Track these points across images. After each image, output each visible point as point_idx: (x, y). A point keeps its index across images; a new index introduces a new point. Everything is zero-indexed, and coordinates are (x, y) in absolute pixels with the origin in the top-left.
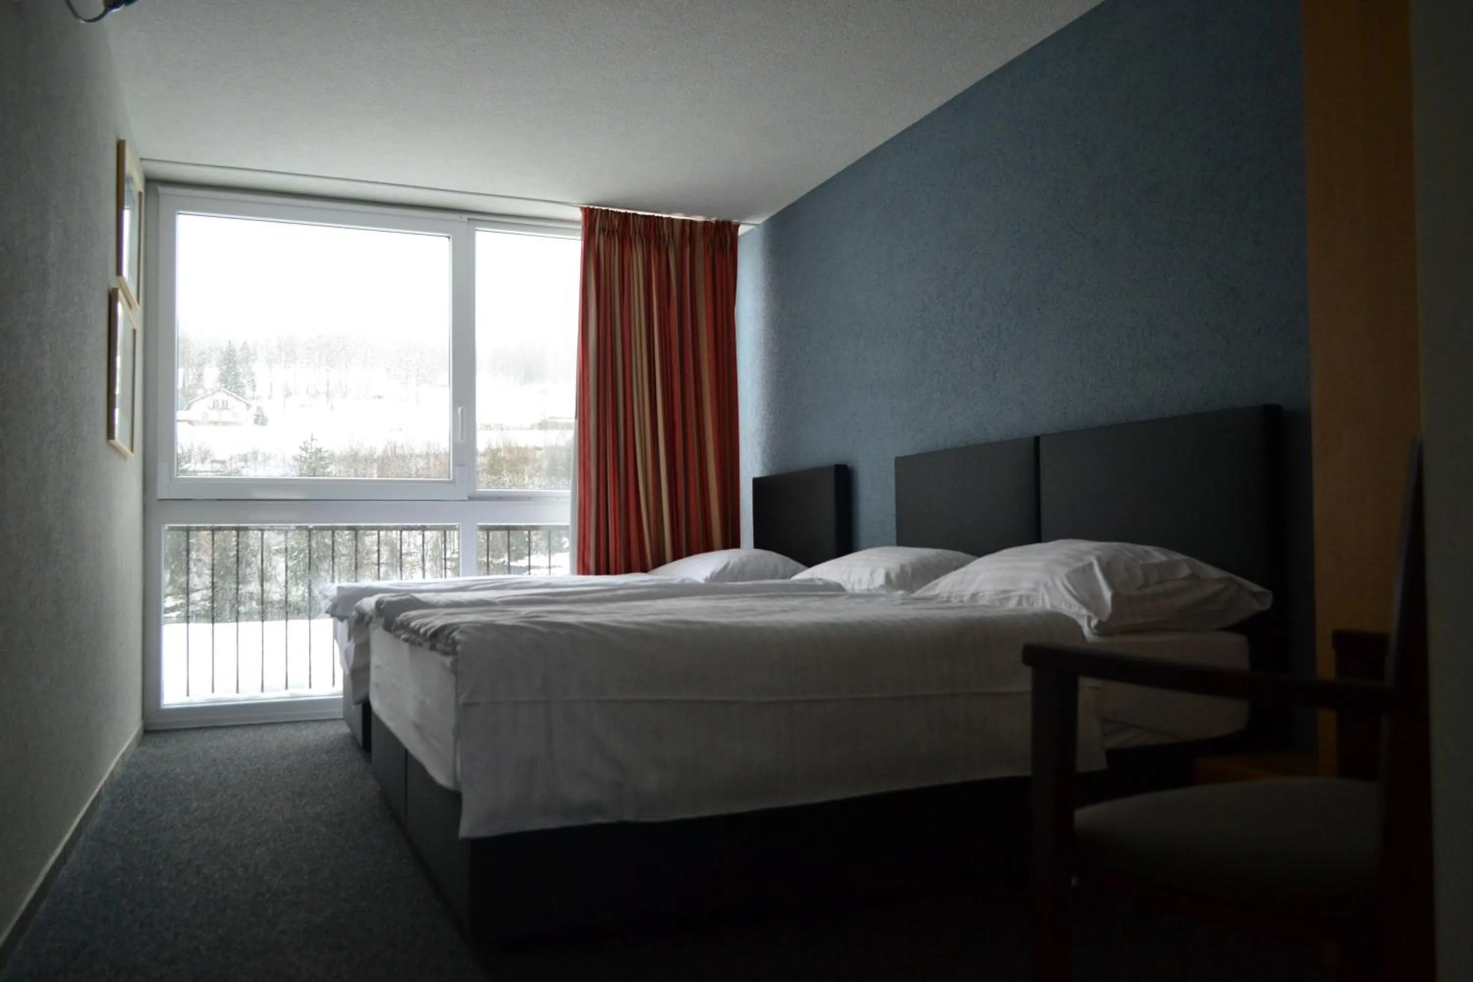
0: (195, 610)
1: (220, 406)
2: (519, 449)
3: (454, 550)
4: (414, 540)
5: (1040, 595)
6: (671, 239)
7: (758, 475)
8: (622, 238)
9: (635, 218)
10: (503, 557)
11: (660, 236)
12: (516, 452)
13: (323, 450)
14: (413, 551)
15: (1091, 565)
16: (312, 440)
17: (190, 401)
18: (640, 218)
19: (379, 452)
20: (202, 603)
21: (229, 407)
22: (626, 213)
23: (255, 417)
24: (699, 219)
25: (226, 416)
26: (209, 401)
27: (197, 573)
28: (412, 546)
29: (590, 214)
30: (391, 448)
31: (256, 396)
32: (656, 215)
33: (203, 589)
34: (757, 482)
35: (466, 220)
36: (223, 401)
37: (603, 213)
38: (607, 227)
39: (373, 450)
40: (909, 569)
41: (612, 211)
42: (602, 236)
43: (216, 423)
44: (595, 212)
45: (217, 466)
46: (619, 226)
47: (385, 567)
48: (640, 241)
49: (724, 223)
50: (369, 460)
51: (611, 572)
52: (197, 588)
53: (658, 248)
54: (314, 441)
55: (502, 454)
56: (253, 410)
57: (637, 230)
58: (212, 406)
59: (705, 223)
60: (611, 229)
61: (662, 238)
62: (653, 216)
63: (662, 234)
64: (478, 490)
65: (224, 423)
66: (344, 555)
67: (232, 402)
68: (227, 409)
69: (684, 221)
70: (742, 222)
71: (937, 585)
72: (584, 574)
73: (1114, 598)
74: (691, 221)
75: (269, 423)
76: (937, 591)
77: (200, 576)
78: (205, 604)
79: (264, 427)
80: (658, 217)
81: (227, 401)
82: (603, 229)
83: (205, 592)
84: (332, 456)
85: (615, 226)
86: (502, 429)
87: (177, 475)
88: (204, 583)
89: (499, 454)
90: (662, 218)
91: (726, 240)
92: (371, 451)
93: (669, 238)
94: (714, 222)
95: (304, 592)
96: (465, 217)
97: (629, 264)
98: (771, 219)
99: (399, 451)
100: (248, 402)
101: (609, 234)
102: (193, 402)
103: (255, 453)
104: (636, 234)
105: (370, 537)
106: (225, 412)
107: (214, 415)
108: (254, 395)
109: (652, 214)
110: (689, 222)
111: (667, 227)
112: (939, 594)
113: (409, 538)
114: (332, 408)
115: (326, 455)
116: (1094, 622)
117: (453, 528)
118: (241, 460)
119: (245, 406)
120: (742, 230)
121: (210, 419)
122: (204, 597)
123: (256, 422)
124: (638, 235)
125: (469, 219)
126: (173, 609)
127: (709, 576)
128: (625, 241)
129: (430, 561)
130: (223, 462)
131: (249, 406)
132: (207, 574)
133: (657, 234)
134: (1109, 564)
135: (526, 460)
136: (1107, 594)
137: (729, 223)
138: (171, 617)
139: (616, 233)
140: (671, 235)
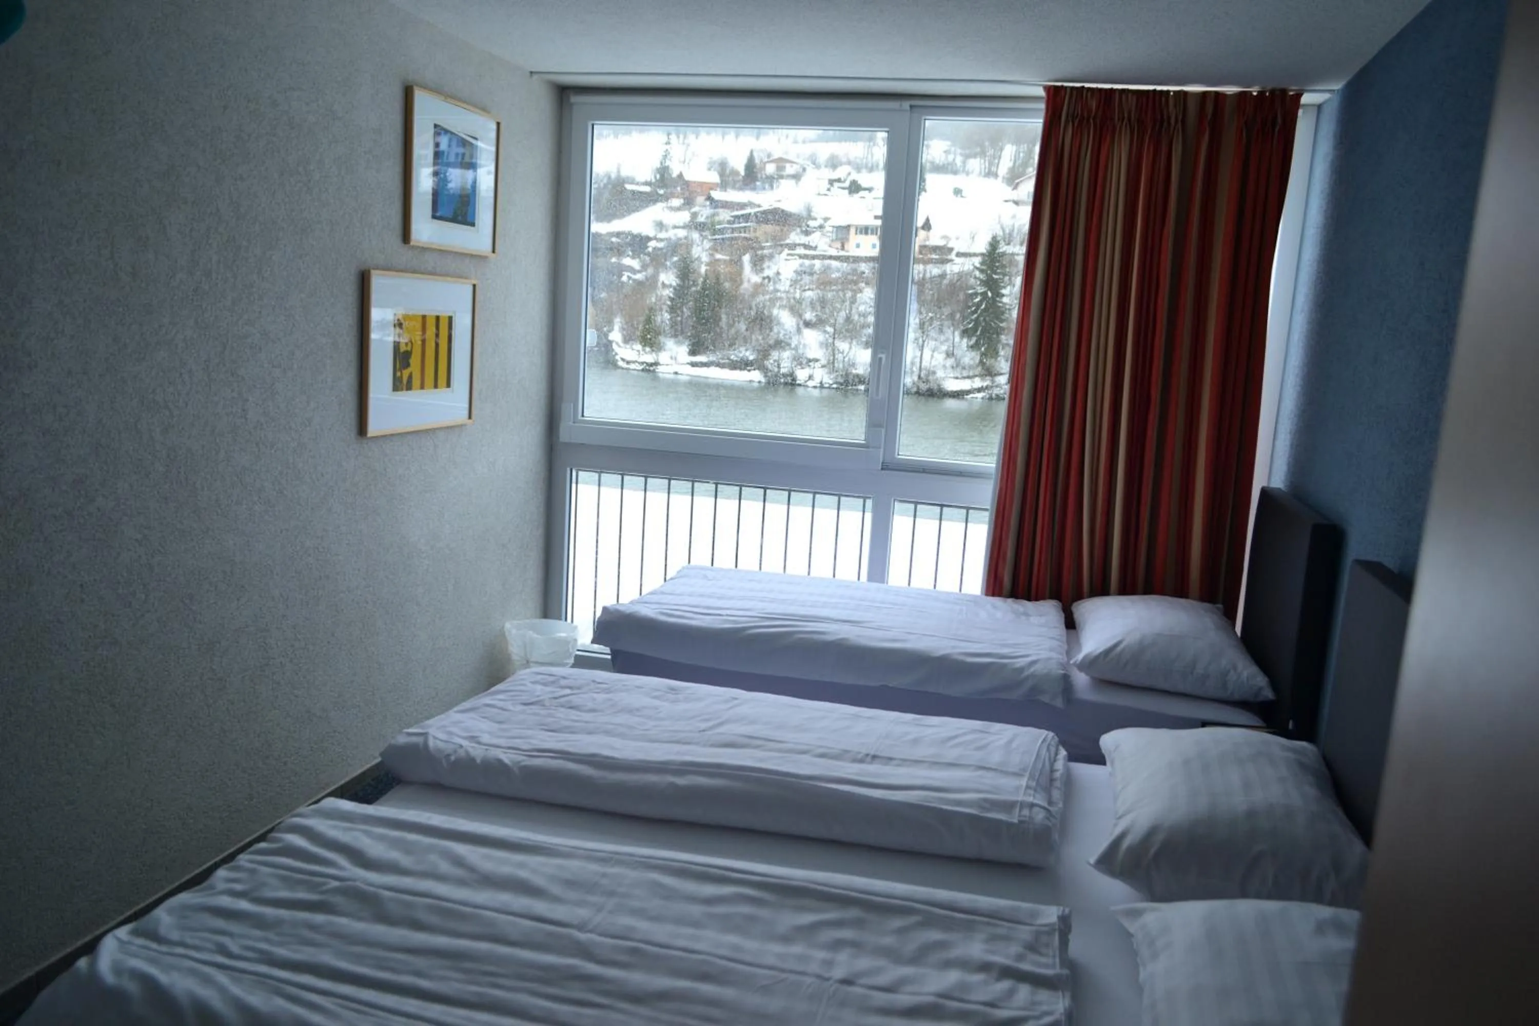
6: (1180, 124)
8: (1102, 130)
9: (1124, 97)
11: (1162, 120)
18: (1130, 95)
22: (1110, 89)
24: (1232, 89)
29: (1055, 95)
32: (1159, 88)
34: (1264, 492)
35: (908, 108)
37: (1075, 93)
38: (1079, 113)
41: (1089, 89)
42: (1070, 123)
44: (1064, 92)
46: (1098, 107)
48: (1128, 131)
49: (1274, 92)
52: (1000, 371)
53: (1158, 139)
57: (1126, 114)
59: (1242, 97)
60: (1085, 115)
61: (1165, 124)
62: (1154, 90)
63: (1165, 117)
69: (1205, 94)
70: (1308, 88)
74: (1217, 93)
80: (1161, 92)
82: (1072, 116)
85: (1090, 111)
91: (1275, 117)
93: (1176, 123)
94: (1257, 93)
96: (906, 104)
97: (1106, 167)
101: (1081, 121)
104: (1122, 121)
109: (1151, 88)
110: (1214, 95)
111: (1175, 106)
117: (869, 498)
120: (1306, 99)
122: (1005, 382)
124: (1125, 121)
125: (911, 107)
128: (1104, 132)
133: (1158, 117)
137: (1284, 92)
138: (977, 398)
139: (1091, 121)
140: (1180, 117)
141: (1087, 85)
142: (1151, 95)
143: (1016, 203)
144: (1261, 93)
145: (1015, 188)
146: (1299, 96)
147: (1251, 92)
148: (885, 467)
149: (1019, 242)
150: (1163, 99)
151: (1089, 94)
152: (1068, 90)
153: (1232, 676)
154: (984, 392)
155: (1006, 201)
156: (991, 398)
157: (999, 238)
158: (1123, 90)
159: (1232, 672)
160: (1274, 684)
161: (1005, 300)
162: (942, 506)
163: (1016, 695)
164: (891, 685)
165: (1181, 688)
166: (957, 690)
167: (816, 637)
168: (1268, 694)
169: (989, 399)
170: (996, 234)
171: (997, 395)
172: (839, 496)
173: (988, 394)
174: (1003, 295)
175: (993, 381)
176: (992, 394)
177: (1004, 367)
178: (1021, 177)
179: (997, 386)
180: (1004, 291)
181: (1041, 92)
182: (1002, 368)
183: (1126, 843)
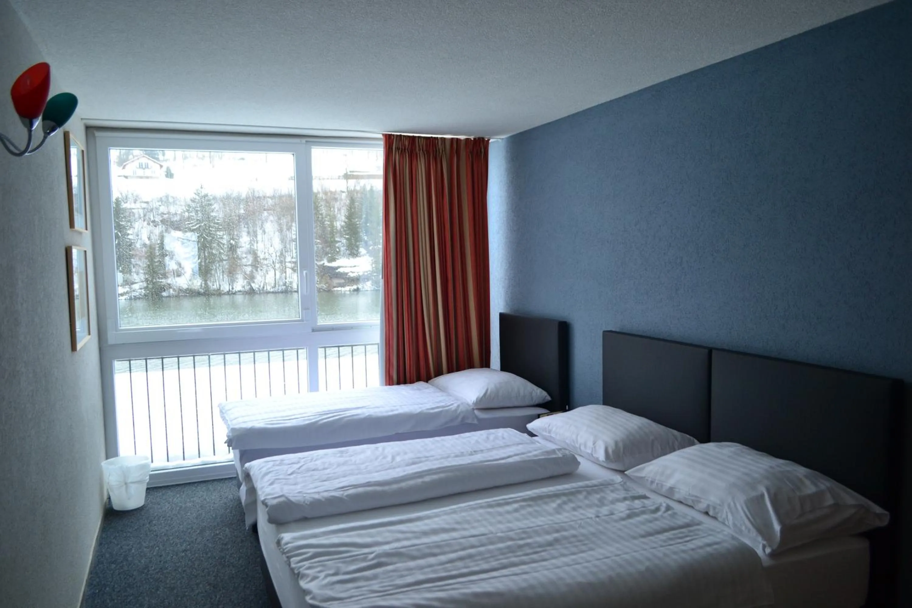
0: (135, 295)
1: (144, 166)
2: (331, 192)
3: (293, 256)
4: (268, 250)
5: (725, 511)
6: (444, 152)
7: (502, 311)
8: (411, 155)
9: (420, 140)
10: (323, 260)
11: (436, 151)
12: (329, 194)
13: (209, 195)
14: (267, 257)
15: (762, 496)
16: (201, 188)
17: (124, 164)
18: (422, 139)
19: (244, 196)
20: (140, 291)
21: (149, 167)
22: (413, 136)
23: (166, 173)
24: (462, 137)
25: (148, 172)
26: (136, 163)
27: (135, 272)
28: (267, 254)
29: (389, 139)
30: (251, 193)
31: (165, 159)
33: (140, 282)
34: (503, 317)
36: (145, 163)
37: (398, 137)
38: (401, 147)
39: (240, 194)
40: (621, 445)
41: (404, 136)
42: (397, 152)
43: (141, 177)
44: (392, 137)
45: (144, 205)
46: (408, 146)
47: (251, 267)
48: (423, 156)
49: (479, 138)
50: (238, 200)
51: (407, 382)
52: (136, 281)
53: (435, 159)
54: (203, 189)
55: (321, 195)
56: (164, 169)
57: (421, 147)
58: (138, 166)
59: (467, 140)
60: (403, 148)
61: (438, 152)
62: (432, 137)
63: (437, 150)
64: (318, 324)
65: (147, 177)
66: (225, 260)
67: (151, 163)
68: (148, 168)
69: (452, 139)
70: (492, 137)
71: (643, 469)
72: (390, 385)
73: (782, 531)
74: (457, 139)
75: (175, 176)
76: (643, 474)
77: (138, 274)
78: (142, 292)
79: (171, 180)
80: (435, 138)
81: (148, 164)
82: (398, 149)
83: (141, 284)
84: (215, 198)
85: (406, 145)
86: (320, 179)
87: (120, 327)
88: (140, 279)
89: (318, 196)
90: (437, 138)
91: (481, 149)
92: (239, 194)
93: (442, 151)
94: (472, 139)
95: (202, 283)
96: (304, 140)
97: (416, 173)
98: (512, 137)
99: (257, 195)
100: (162, 164)
101: (402, 151)
102: (127, 164)
103: (167, 197)
104: (420, 151)
105: (241, 248)
106: (146, 170)
107: (140, 172)
108: (164, 158)
110: (456, 140)
111: (441, 144)
112: (645, 477)
113: (265, 250)
114: (213, 167)
115: (211, 198)
116: (768, 550)
118: (158, 201)
119: (159, 166)
120: (491, 141)
121: (137, 175)
122: (141, 287)
123: (167, 176)
124: (421, 151)
125: (306, 141)
126: (122, 295)
127: (475, 401)
128: (413, 156)
129: (278, 263)
130: (147, 203)
131: (161, 166)
132: (142, 273)
133: (435, 149)
134: (776, 495)
135: (336, 199)
136: (777, 527)
137: (483, 139)
139: (406, 151)
140: (443, 149)
141: (403, 134)
142: (432, 139)
143: (126, 177)
144: (475, 139)
145: (124, 168)
146: (489, 140)
147: (470, 139)
148: (313, 331)
149: (133, 201)
150: (436, 141)
151: (404, 138)
152: (395, 137)
153: (534, 394)
154: (126, 295)
155: (119, 176)
156: (131, 299)
157: (120, 200)
158: (419, 137)
159: (534, 392)
160: (549, 394)
161: (130, 237)
162: (339, 347)
163: (456, 423)
164: (400, 432)
165: (516, 404)
166: (430, 427)
167: (355, 417)
168: (549, 398)
169: (130, 299)
170: (118, 197)
171: (135, 297)
172: (283, 350)
173: (129, 296)
174: (128, 235)
175: (130, 288)
176: (131, 296)
177: (136, 278)
178: (126, 162)
179: (134, 291)
180: (129, 232)
181: (381, 136)
182: (135, 280)
183: (610, 451)
